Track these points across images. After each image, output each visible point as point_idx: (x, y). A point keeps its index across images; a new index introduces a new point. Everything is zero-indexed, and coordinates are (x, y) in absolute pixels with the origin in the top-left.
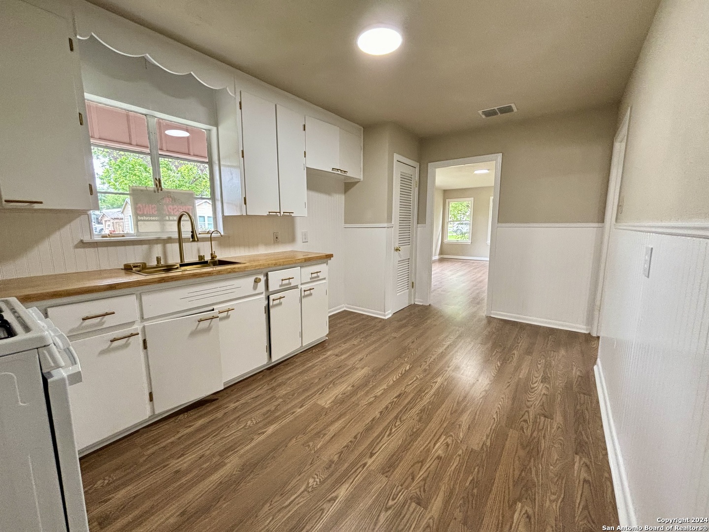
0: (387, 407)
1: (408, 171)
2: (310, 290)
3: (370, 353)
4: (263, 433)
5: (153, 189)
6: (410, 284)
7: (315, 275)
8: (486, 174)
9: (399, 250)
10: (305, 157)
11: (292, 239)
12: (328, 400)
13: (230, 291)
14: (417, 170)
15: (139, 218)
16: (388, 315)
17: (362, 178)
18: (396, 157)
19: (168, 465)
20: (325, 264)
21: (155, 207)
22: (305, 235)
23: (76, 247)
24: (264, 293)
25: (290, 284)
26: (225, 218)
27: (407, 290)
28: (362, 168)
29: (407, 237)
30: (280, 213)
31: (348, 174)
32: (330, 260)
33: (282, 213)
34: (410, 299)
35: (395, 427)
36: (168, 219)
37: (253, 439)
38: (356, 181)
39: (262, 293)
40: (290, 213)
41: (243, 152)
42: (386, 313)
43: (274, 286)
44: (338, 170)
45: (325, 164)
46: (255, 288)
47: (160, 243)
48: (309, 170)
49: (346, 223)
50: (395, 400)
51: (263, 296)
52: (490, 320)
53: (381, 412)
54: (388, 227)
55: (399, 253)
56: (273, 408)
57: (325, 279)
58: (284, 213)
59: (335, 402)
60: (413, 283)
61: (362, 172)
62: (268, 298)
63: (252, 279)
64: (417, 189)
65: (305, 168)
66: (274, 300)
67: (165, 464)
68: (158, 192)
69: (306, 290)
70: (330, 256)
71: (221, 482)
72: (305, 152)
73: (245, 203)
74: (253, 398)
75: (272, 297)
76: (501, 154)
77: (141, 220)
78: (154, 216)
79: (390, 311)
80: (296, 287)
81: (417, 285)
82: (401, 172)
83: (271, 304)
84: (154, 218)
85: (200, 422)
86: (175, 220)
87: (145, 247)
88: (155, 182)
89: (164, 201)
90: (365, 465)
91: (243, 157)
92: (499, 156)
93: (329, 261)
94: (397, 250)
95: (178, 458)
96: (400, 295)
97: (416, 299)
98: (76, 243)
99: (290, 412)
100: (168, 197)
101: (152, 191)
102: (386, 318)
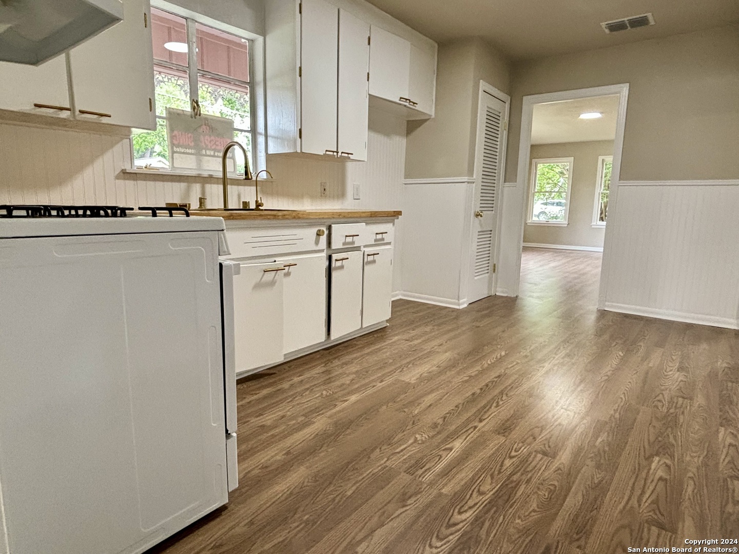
0: (487, 385)
1: (496, 105)
2: (374, 255)
3: (450, 340)
4: (346, 401)
5: (189, 114)
6: (491, 268)
7: (379, 236)
8: (598, 120)
9: (481, 216)
10: (368, 80)
11: (342, 195)
12: (413, 376)
13: (291, 242)
14: (507, 105)
15: (175, 149)
16: (463, 304)
17: (433, 114)
18: (483, 85)
19: (248, 421)
20: (392, 224)
21: (191, 137)
22: (357, 189)
23: (117, 177)
24: (325, 250)
25: (353, 243)
26: (269, 158)
27: (487, 275)
28: (434, 100)
29: (489, 199)
30: (337, 152)
31: (418, 107)
32: (398, 218)
33: (340, 154)
34: (489, 288)
35: (502, 400)
36: (205, 153)
37: (336, 405)
38: (427, 118)
39: (323, 251)
40: (348, 154)
41: (300, 68)
42: (461, 301)
43: (337, 244)
44: (406, 99)
45: (393, 91)
46: (317, 242)
47: (198, 183)
48: (371, 97)
49: (406, 177)
50: (496, 379)
51: (324, 255)
52: (603, 314)
53: (481, 389)
54: (468, 182)
55: (480, 221)
56: (348, 382)
57: (389, 243)
58: (342, 153)
59: (421, 379)
60: (495, 265)
61: (434, 106)
62: (330, 258)
63: (314, 230)
64: (505, 133)
65: (368, 96)
66: (336, 260)
67: (245, 420)
68: (195, 118)
69: (370, 254)
70: (398, 214)
71: (317, 434)
72: (368, 74)
73: (300, 137)
74: (318, 373)
75: (334, 257)
76: (628, 84)
77: (177, 152)
78: (190, 148)
79: (465, 300)
80: (358, 249)
81: (500, 268)
82: (488, 107)
83: (333, 265)
84: (190, 151)
85: (265, 392)
86: (218, 157)
87: (183, 185)
88: (192, 104)
89: (201, 130)
90: (475, 427)
91: (300, 76)
92: (625, 89)
93: (395, 220)
94: (478, 215)
95: (257, 417)
96: (478, 279)
97: (498, 289)
98: (117, 173)
99: (371, 385)
100: (205, 125)
101: (188, 116)
102: (461, 307)
